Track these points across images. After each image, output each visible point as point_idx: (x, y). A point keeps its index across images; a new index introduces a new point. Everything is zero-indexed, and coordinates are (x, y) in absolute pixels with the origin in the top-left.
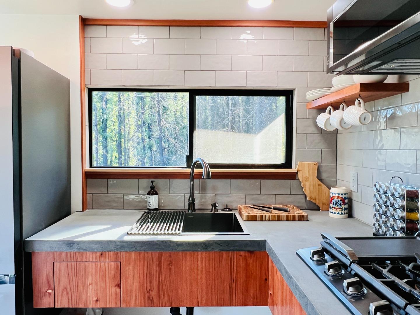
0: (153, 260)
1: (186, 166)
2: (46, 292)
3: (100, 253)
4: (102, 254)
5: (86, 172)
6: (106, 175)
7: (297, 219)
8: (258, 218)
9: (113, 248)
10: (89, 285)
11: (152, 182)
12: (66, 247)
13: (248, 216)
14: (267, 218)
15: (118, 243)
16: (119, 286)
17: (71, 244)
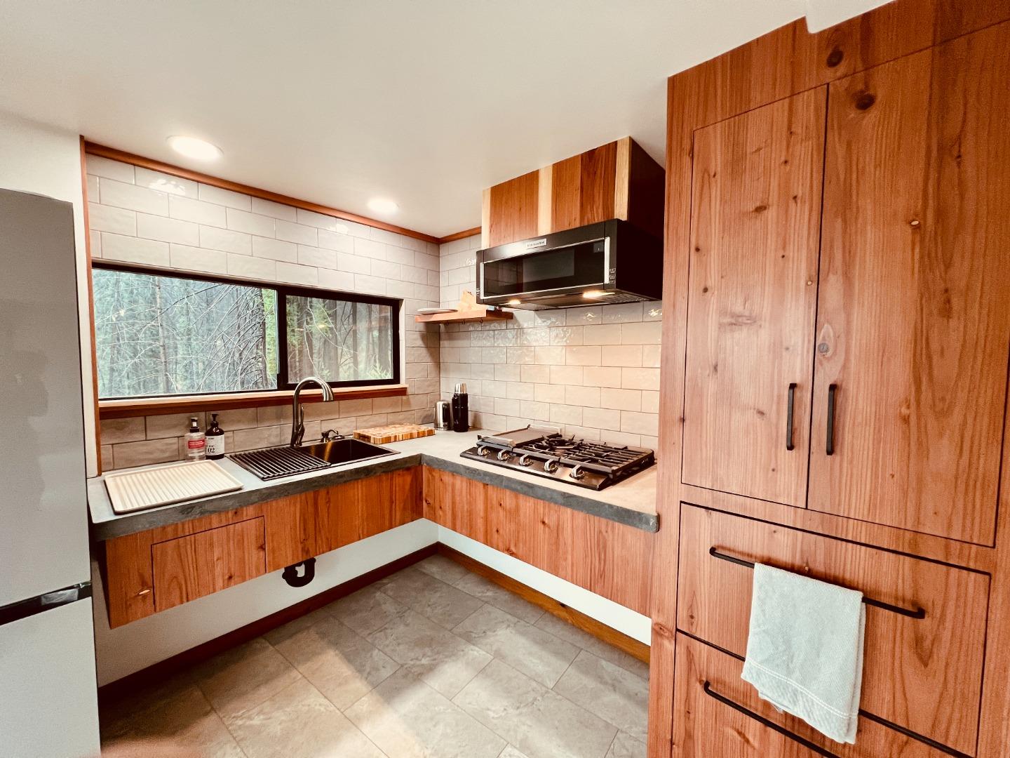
0: (307, 503)
1: (276, 388)
2: (139, 595)
3: (234, 511)
4: (236, 513)
5: (101, 408)
6: (122, 411)
7: (426, 435)
8: (392, 439)
9: (257, 500)
10: (217, 560)
11: (214, 416)
12: (181, 516)
13: (382, 439)
14: (401, 438)
15: (264, 491)
16: (262, 548)
17: (188, 508)
